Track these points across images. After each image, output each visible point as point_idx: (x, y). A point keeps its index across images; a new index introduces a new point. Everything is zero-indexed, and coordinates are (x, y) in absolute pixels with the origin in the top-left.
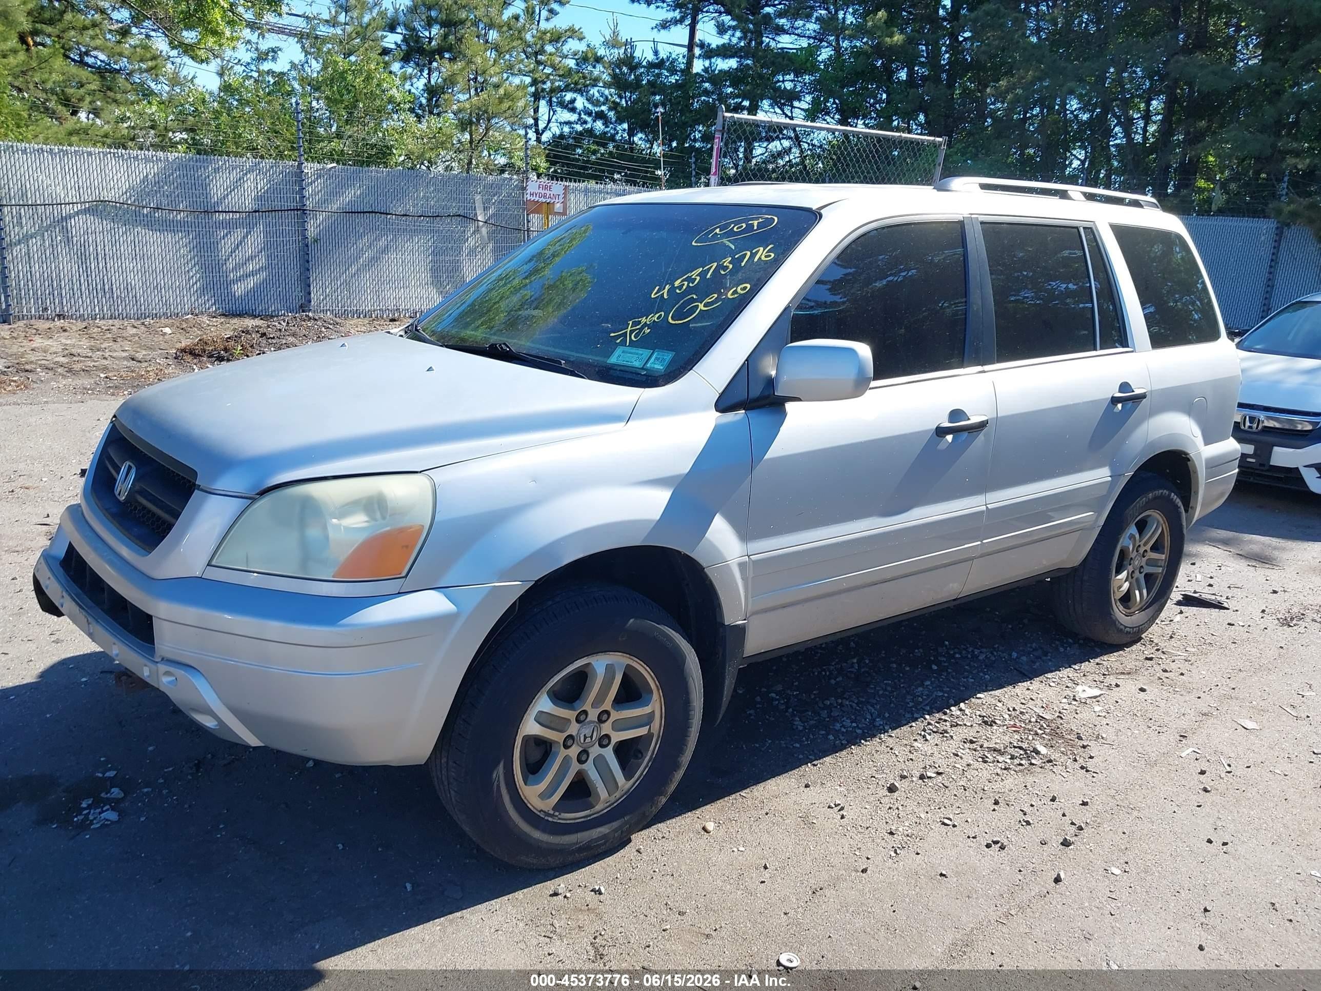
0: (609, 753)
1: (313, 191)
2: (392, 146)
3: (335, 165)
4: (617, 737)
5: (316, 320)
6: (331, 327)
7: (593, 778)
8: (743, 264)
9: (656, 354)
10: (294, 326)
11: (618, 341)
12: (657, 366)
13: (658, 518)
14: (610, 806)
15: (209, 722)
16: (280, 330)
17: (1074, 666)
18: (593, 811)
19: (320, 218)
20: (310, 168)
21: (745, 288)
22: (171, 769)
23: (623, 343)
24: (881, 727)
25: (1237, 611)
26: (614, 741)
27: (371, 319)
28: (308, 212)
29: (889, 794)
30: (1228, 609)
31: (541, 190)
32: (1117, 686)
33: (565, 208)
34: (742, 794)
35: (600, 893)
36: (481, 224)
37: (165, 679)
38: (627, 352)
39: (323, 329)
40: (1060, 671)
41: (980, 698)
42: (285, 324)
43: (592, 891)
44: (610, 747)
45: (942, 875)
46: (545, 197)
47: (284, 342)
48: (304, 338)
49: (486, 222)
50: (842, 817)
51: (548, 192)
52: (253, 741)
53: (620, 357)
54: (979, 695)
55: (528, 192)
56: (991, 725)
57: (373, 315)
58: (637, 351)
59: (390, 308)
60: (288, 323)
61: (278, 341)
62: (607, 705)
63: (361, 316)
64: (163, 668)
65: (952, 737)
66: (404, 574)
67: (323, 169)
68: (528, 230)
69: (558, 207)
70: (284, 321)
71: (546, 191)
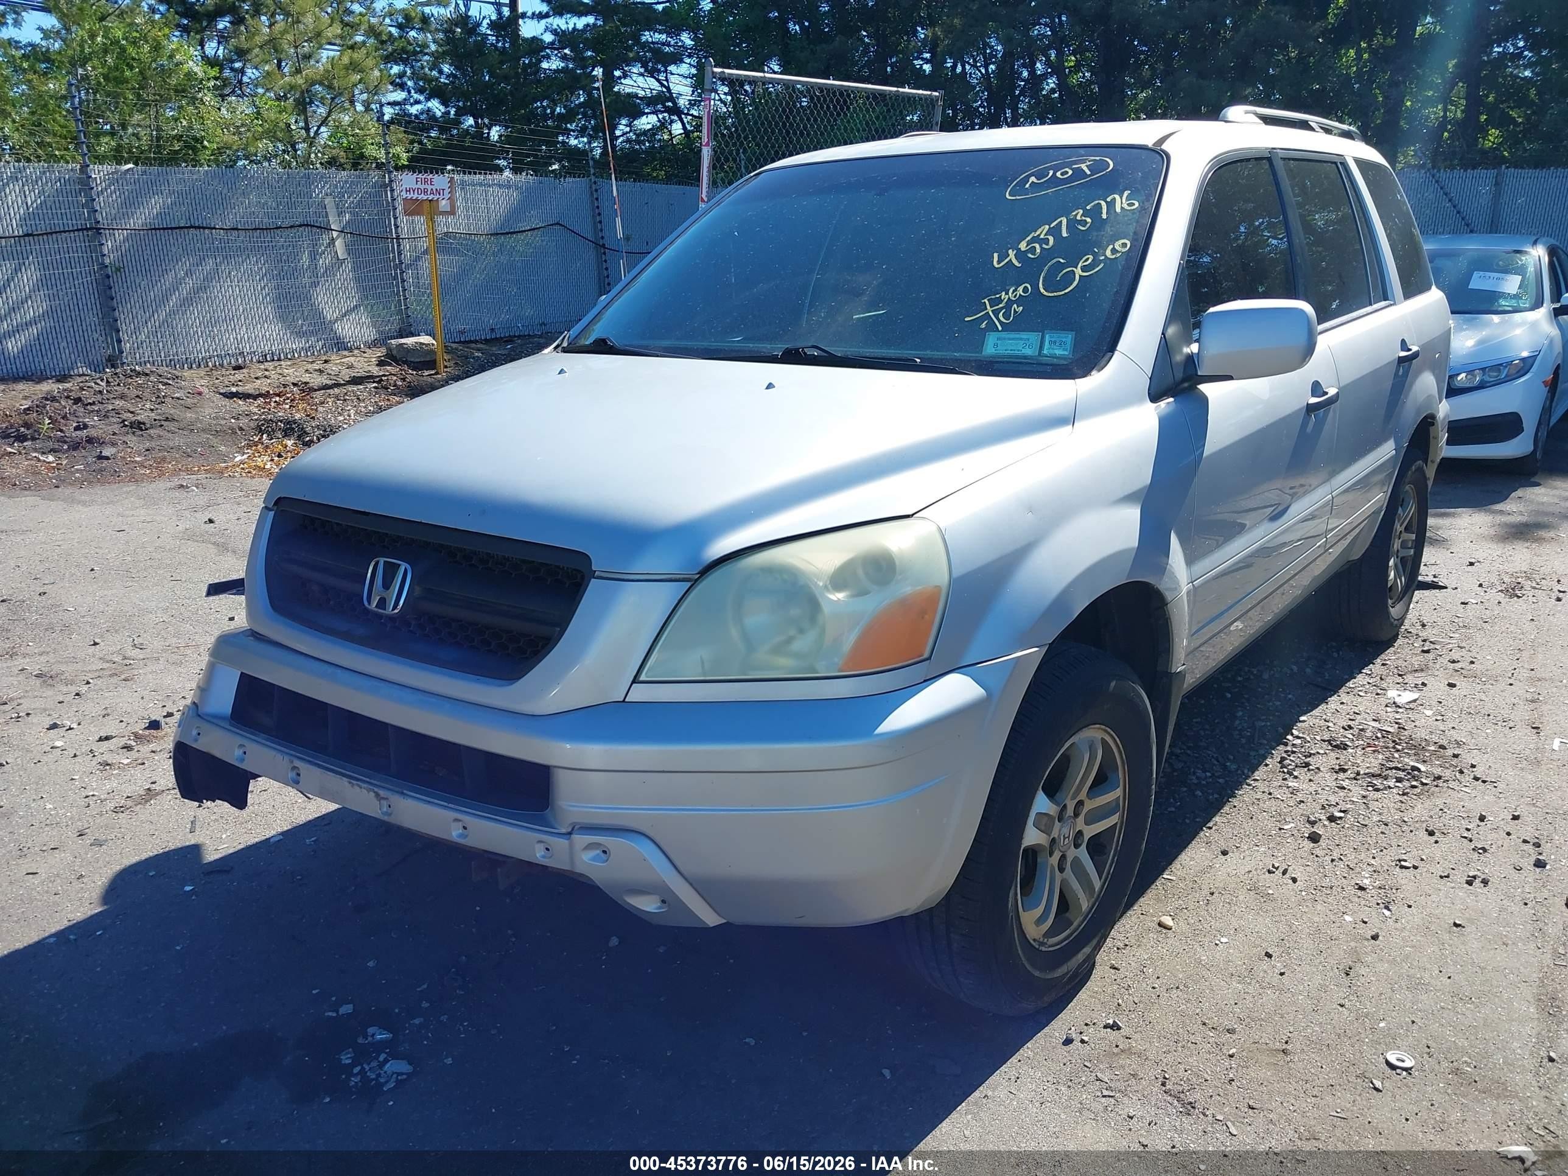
0: (1083, 853)
1: (106, 204)
2: (203, 137)
3: (131, 166)
4: (1090, 831)
5: (147, 375)
6: (170, 382)
7: (1074, 887)
8: (1104, 216)
9: (1047, 336)
10: (119, 385)
11: (983, 326)
12: (1059, 352)
13: (1135, 543)
14: (1084, 920)
15: (648, 905)
16: (101, 392)
17: (1364, 671)
18: (1072, 927)
19: (120, 236)
20: (98, 172)
21: (1124, 245)
22: (425, 986)
23: (992, 327)
24: (1239, 772)
25: (1456, 588)
26: (1087, 836)
27: (208, 369)
28: (102, 231)
29: (1316, 845)
30: (1446, 588)
31: (419, 185)
32: (1424, 684)
33: (453, 206)
34: (1165, 876)
35: (1119, 1028)
36: (335, 234)
37: (587, 857)
38: (1005, 339)
39: (161, 386)
40: (1355, 678)
41: (1304, 721)
42: (104, 384)
43: (1105, 1027)
44: (1084, 846)
45: (1456, 925)
46: (425, 192)
47: (111, 407)
48: (138, 399)
49: (342, 232)
50: (1294, 880)
51: (429, 187)
52: (711, 919)
53: (993, 346)
54: (1302, 718)
55: (404, 187)
56: (1346, 749)
57: (210, 364)
58: (1017, 336)
59: (230, 352)
60: (108, 382)
61: (101, 407)
62: (1083, 795)
63: (194, 366)
64: (581, 840)
65: (1318, 769)
66: (926, 655)
67: (116, 172)
68: (398, 238)
69: (444, 204)
70: (102, 380)
71: (426, 186)
